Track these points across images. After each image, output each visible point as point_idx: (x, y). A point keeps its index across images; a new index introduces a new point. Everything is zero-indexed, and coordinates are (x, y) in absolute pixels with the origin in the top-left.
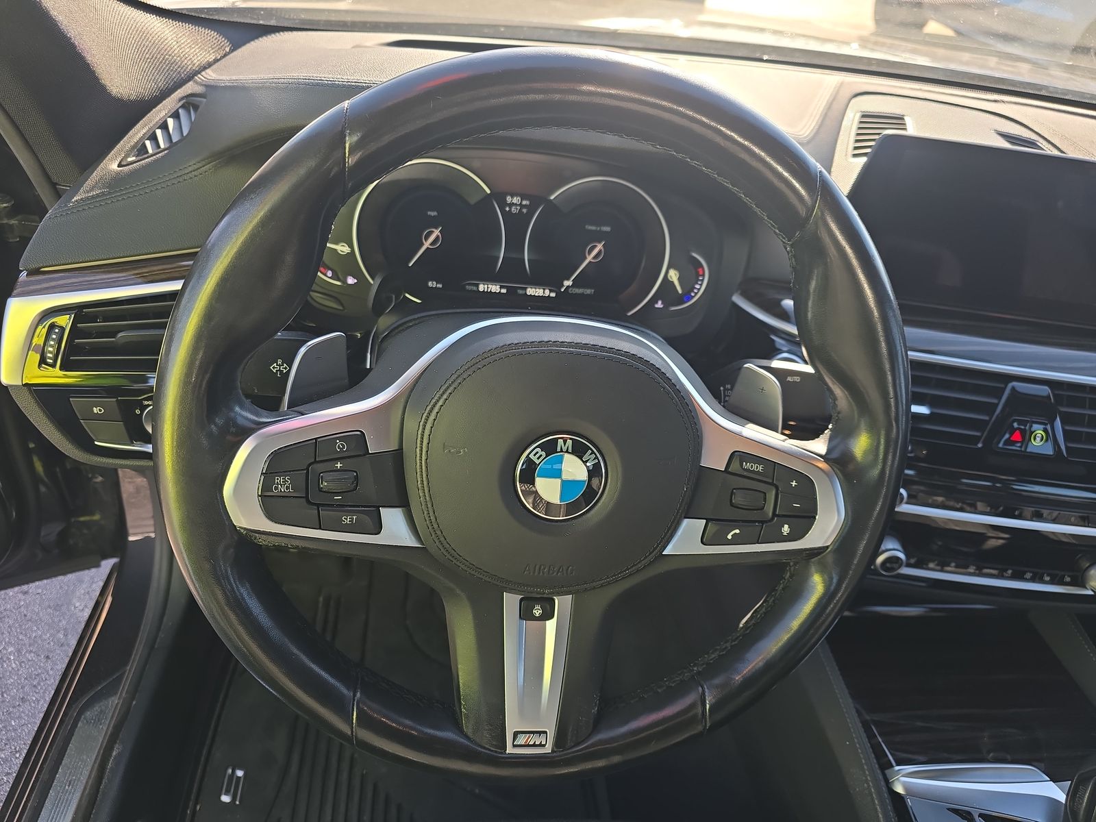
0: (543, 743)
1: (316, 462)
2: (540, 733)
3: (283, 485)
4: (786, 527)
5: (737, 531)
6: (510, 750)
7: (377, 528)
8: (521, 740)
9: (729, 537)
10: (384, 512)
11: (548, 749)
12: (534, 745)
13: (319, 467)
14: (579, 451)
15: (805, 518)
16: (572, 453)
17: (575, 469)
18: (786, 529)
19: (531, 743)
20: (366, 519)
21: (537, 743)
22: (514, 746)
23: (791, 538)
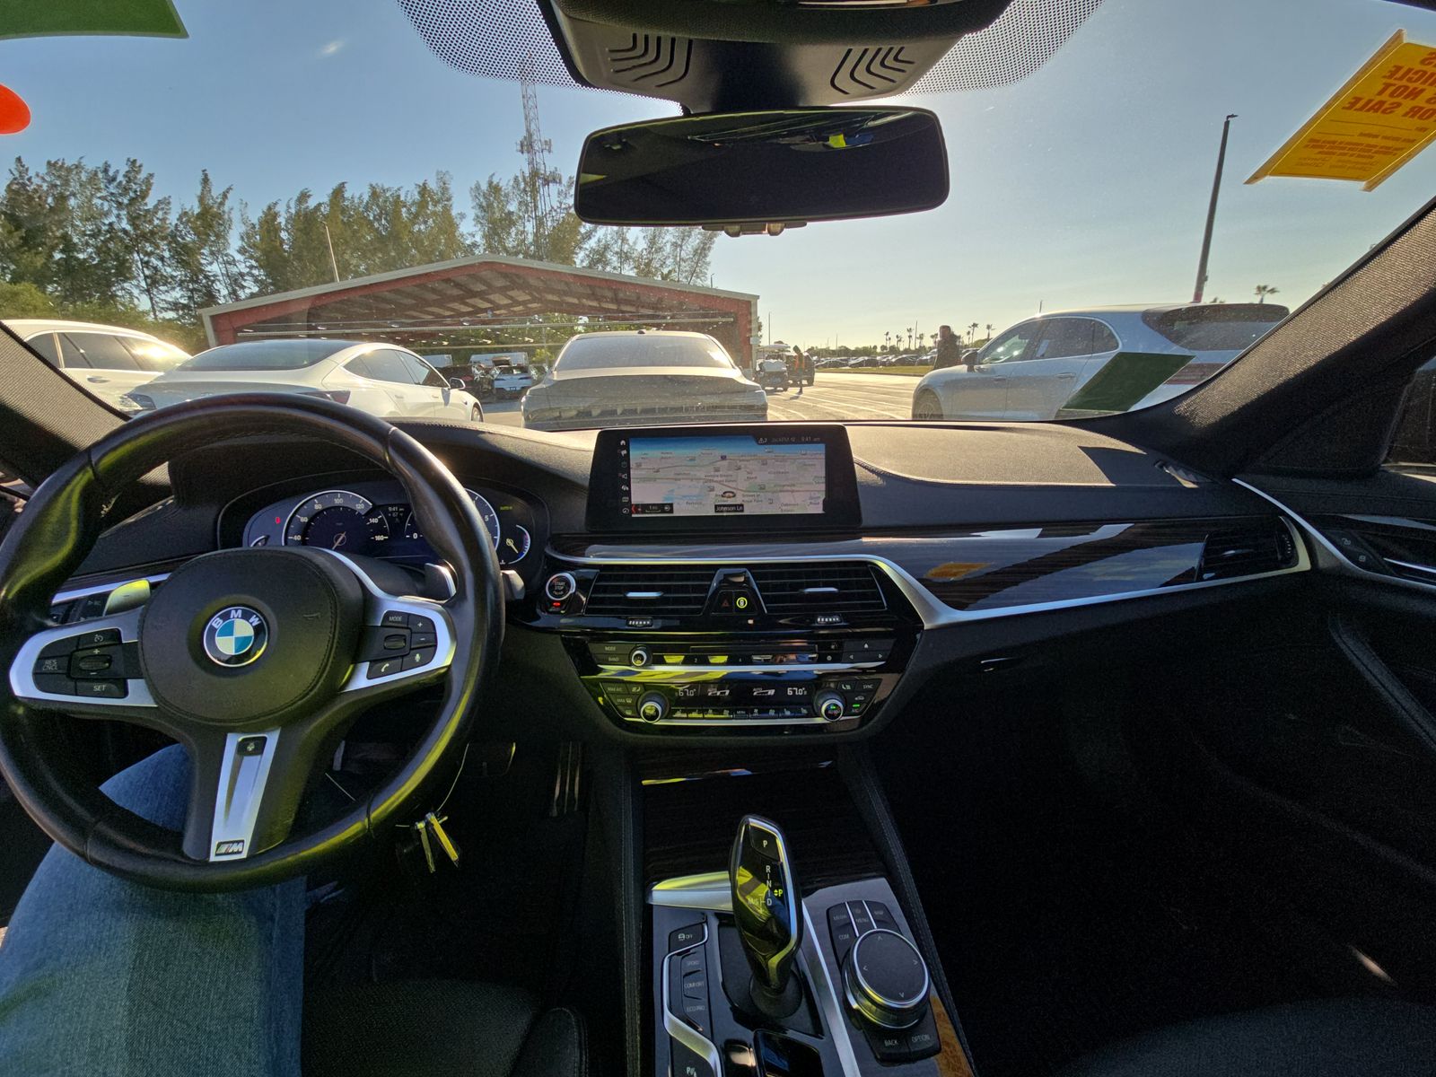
0: (240, 850)
1: (78, 650)
2: (238, 842)
3: (51, 665)
4: (418, 655)
5: (387, 665)
6: (213, 858)
7: (125, 693)
8: (223, 849)
9: (383, 670)
10: (129, 681)
11: (244, 855)
12: (233, 853)
13: (80, 654)
14: (246, 616)
15: (431, 647)
16: (242, 618)
17: (244, 628)
18: (418, 657)
19: (230, 851)
20: (113, 687)
21: (235, 851)
22: (217, 855)
23: (423, 663)
